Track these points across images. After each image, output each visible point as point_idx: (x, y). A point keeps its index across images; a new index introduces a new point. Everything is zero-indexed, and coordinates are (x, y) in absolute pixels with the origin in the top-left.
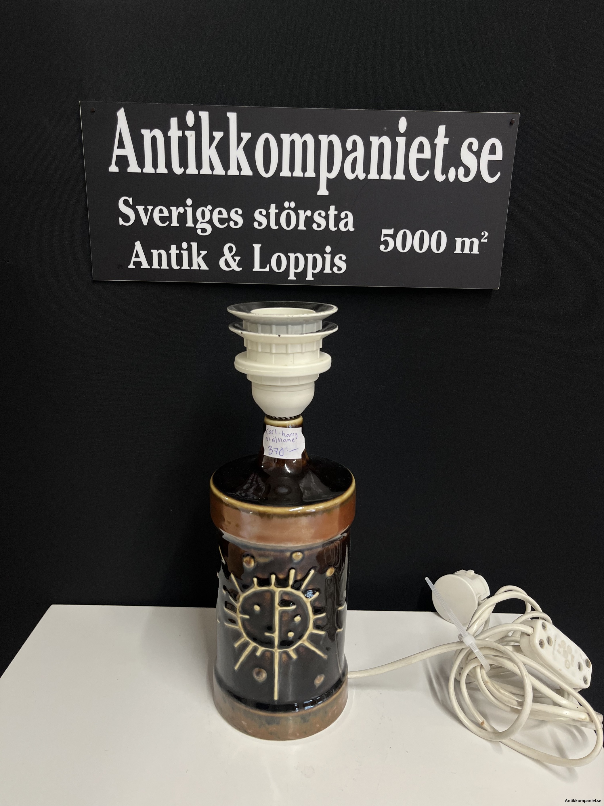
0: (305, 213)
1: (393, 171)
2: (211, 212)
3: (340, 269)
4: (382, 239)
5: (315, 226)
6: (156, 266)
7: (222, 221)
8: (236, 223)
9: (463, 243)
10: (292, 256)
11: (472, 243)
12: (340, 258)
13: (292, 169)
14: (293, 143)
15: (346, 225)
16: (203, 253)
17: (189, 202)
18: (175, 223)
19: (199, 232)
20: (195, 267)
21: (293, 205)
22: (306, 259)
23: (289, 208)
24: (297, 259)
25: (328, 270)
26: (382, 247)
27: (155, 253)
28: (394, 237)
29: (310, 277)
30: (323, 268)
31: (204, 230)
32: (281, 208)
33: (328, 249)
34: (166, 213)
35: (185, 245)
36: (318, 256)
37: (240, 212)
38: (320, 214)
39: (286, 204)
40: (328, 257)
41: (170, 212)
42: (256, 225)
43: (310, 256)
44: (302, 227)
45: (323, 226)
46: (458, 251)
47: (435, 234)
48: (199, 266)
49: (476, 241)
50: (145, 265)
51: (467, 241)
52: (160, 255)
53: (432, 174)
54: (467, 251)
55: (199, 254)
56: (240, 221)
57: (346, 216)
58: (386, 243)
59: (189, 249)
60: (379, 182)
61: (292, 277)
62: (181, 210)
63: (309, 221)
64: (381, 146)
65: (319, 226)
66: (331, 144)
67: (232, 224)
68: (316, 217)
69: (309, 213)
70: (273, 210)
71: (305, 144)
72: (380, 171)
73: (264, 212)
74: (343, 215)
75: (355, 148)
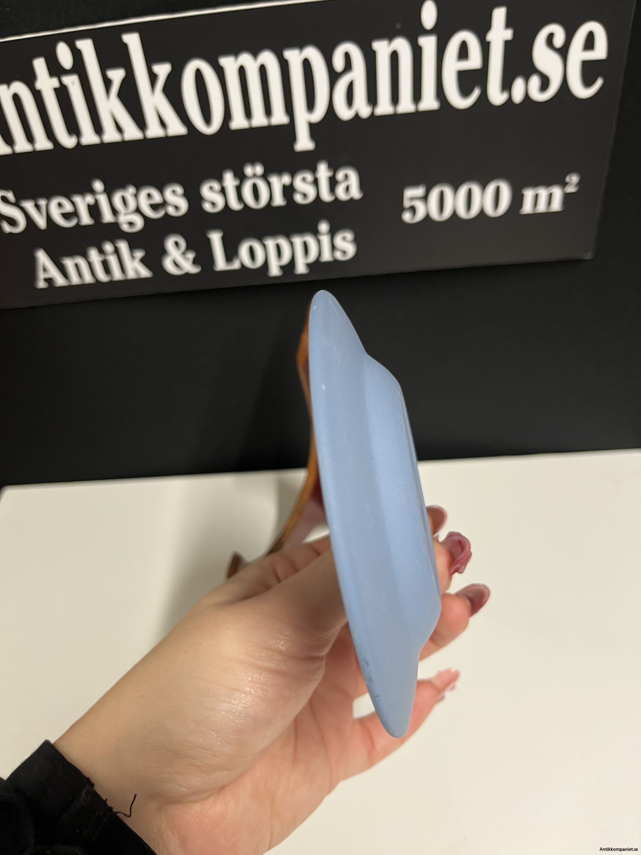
0: (281, 179)
1: (417, 96)
2: (136, 196)
3: (344, 252)
4: (407, 204)
5: (298, 198)
6: (75, 280)
7: (155, 207)
8: (177, 208)
9: (536, 197)
10: (270, 243)
11: (550, 196)
12: (344, 238)
13: (248, 113)
14: (242, 71)
15: (347, 189)
16: (139, 254)
17: (98, 186)
18: (86, 219)
19: (125, 228)
20: (131, 275)
21: (259, 169)
22: (292, 244)
23: (255, 176)
24: (278, 248)
25: (327, 256)
26: (407, 217)
27: (69, 263)
28: (425, 198)
29: (301, 268)
30: (320, 254)
31: (131, 224)
32: (241, 177)
33: (324, 227)
34: (68, 208)
35: (108, 247)
36: (310, 240)
37: (179, 190)
38: (304, 179)
39: (249, 170)
40: (325, 240)
41: (73, 204)
42: (207, 207)
43: (298, 241)
44: (279, 200)
45: (312, 196)
46: (527, 208)
47: (491, 188)
48: (137, 272)
49: (557, 192)
50: (60, 281)
51: (543, 193)
52: (77, 266)
53: (484, 95)
54: (542, 207)
55: (133, 257)
56: (183, 205)
57: (346, 177)
58: (413, 209)
59: (117, 251)
60: (395, 118)
61: (275, 271)
62: (90, 199)
63: (289, 191)
64: (394, 57)
65: (305, 195)
66: (307, 65)
67: (171, 211)
68: (298, 183)
69: (286, 179)
70: (229, 180)
71: (263, 70)
72: (395, 99)
73: (216, 186)
74: (340, 176)
75: (348, 66)
